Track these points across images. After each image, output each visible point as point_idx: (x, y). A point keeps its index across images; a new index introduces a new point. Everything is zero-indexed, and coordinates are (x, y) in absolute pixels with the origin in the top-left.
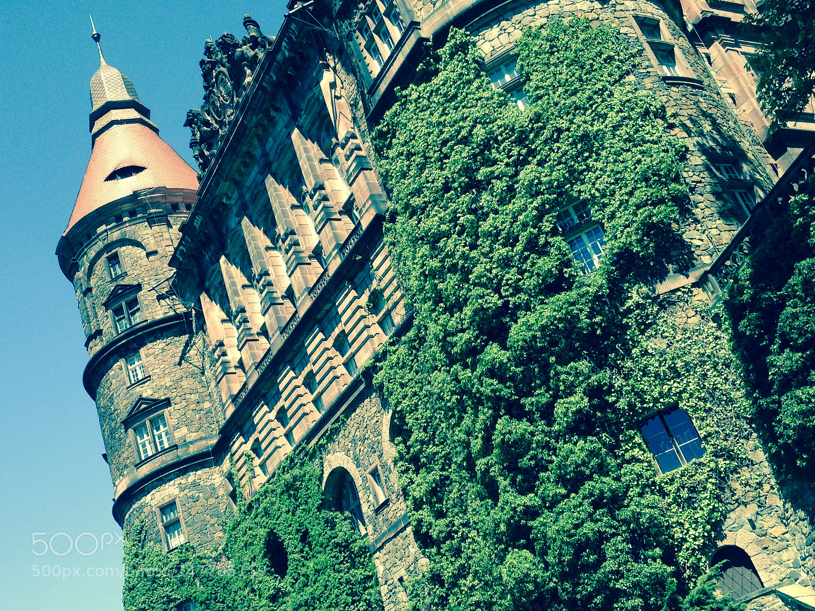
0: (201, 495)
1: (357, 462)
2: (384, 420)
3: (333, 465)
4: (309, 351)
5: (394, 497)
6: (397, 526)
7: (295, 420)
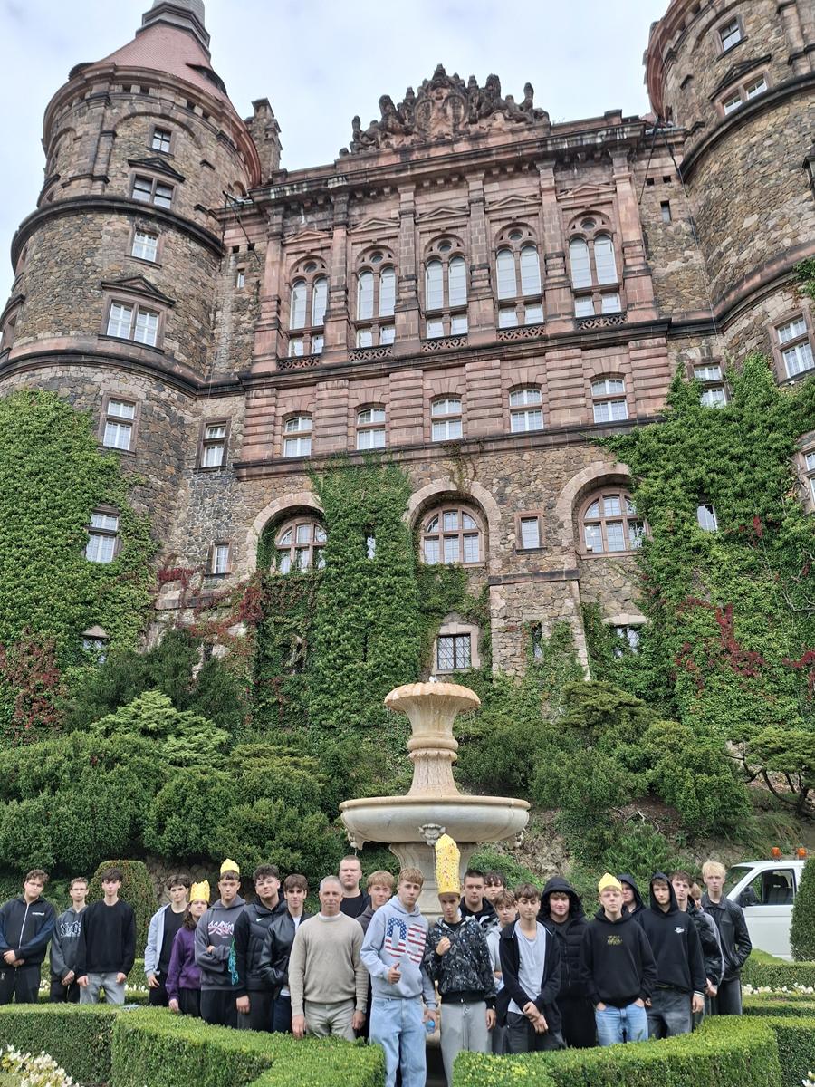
0: (168, 418)
1: (501, 499)
2: (573, 481)
3: (453, 488)
4: (469, 376)
5: (557, 550)
6: (552, 576)
7: (402, 423)
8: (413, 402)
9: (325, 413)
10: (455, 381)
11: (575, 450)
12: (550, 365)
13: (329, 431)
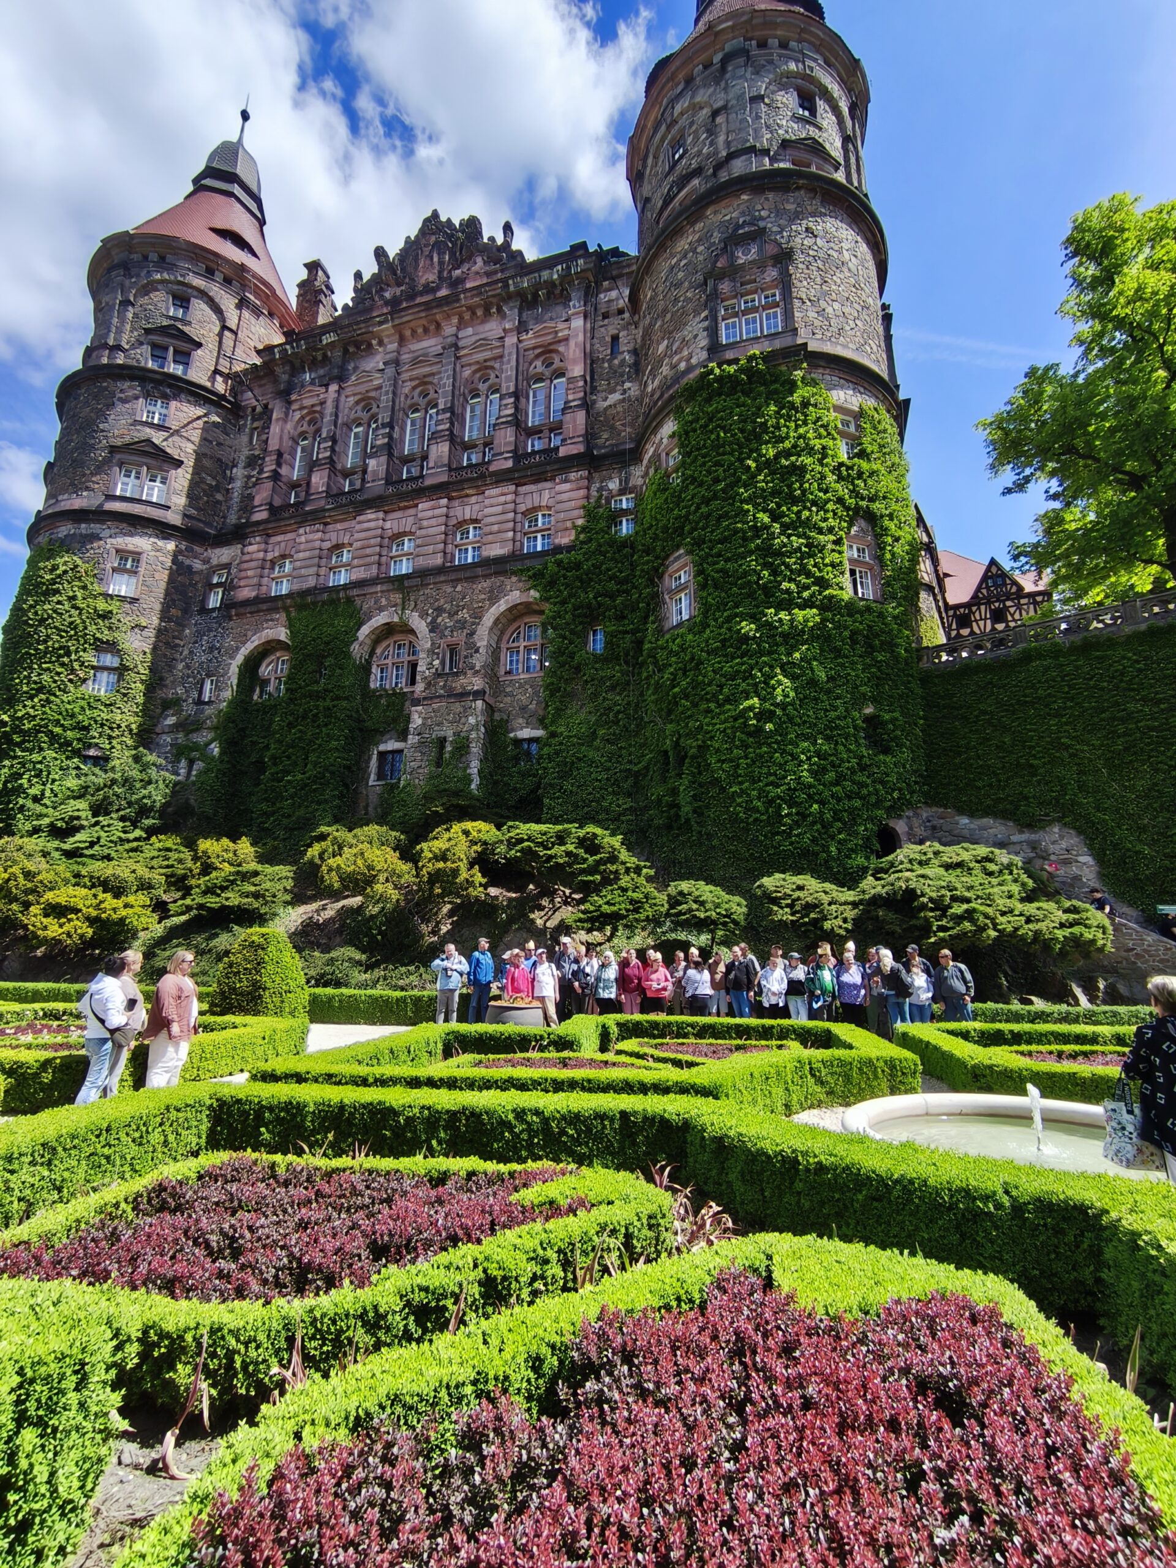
1: (433, 627)
2: (493, 610)
3: (396, 619)
4: (420, 515)
5: (470, 673)
6: (463, 695)
7: (361, 562)
8: (373, 541)
9: (301, 555)
10: (411, 520)
11: (497, 580)
12: (487, 502)
13: (303, 571)
